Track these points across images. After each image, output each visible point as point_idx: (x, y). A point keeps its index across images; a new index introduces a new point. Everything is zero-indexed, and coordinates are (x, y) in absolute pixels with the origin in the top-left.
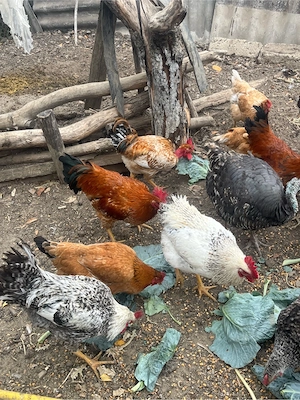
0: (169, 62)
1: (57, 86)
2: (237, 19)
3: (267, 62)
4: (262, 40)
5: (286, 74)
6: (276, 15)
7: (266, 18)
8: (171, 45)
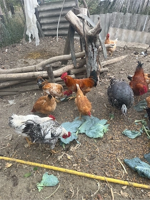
0: (94, 48)
1: (51, 56)
2: (117, 33)
3: (128, 49)
4: (126, 41)
5: (135, 54)
6: (132, 32)
7: (128, 33)
8: (95, 42)
